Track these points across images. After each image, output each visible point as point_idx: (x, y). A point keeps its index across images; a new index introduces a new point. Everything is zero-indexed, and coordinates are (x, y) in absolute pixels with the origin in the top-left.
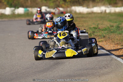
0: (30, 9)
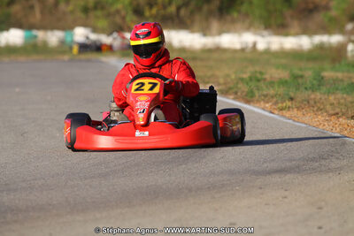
0: (40, 34)
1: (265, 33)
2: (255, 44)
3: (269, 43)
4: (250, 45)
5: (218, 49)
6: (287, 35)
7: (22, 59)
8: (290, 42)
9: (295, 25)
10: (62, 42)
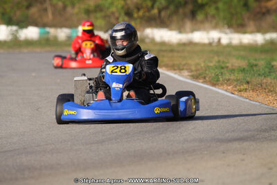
0: (52, 31)
1: (228, 31)
2: (219, 40)
3: (230, 39)
4: (216, 40)
5: (191, 43)
6: (245, 33)
7: (38, 50)
8: (247, 38)
9: (251, 25)
10: (69, 38)
